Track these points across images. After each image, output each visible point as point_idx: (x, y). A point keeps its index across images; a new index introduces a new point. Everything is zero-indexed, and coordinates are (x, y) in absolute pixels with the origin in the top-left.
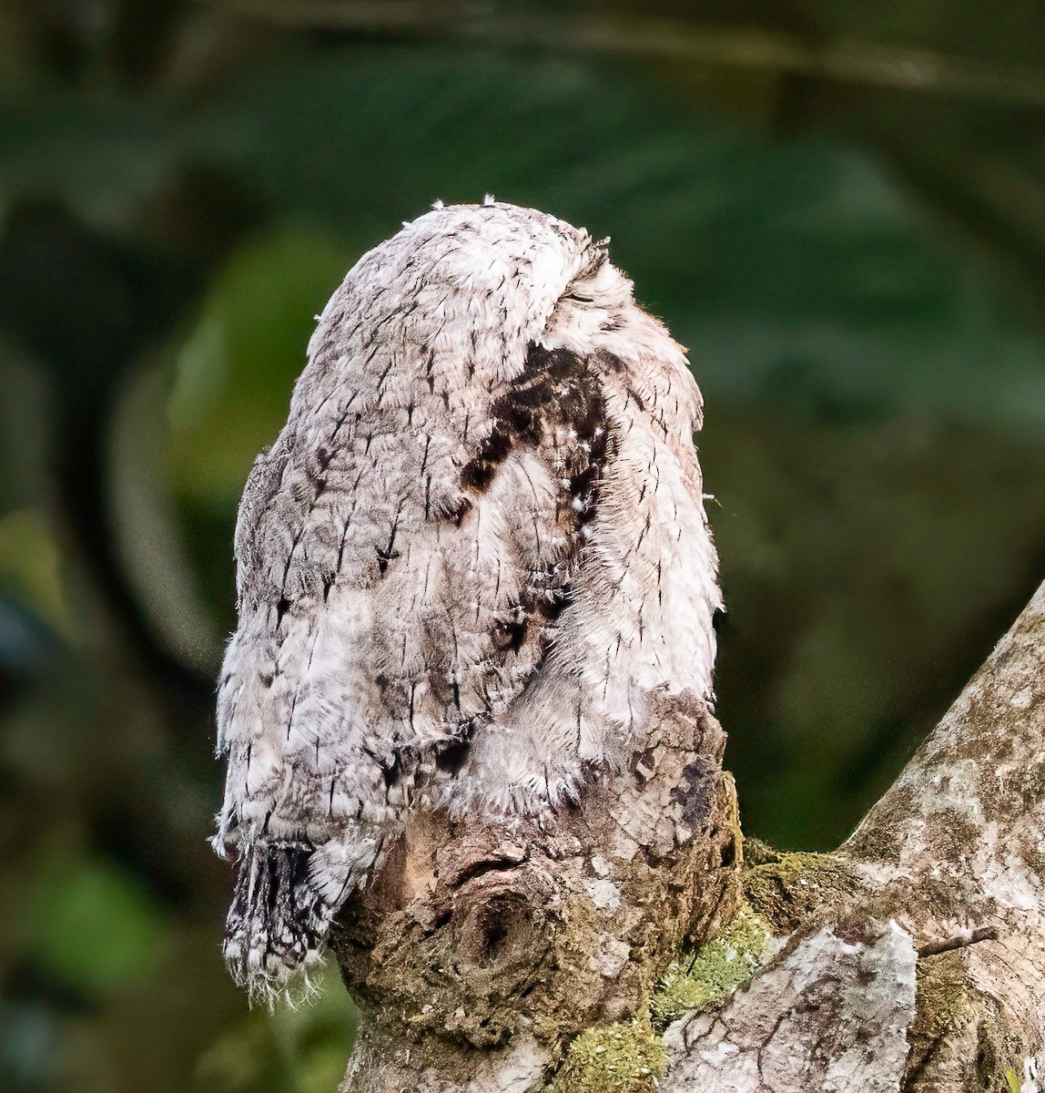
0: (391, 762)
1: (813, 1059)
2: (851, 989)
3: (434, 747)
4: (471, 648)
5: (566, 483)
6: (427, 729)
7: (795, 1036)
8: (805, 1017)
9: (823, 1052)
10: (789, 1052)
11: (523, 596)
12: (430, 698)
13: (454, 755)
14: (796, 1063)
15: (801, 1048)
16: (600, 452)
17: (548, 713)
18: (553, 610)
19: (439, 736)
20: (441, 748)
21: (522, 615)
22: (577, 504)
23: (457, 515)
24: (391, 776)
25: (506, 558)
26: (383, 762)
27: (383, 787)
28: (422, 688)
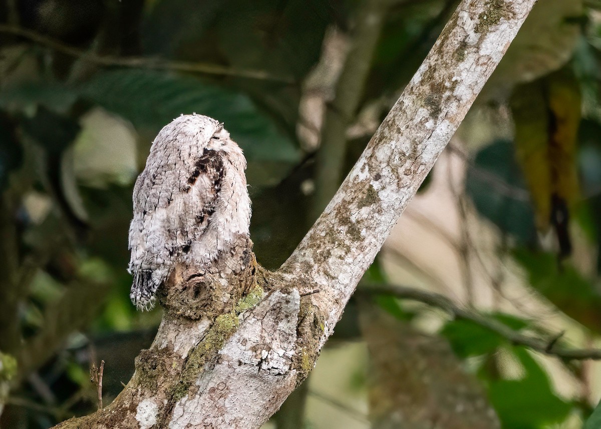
0: (171, 251)
1: (275, 322)
2: (284, 305)
3: (182, 247)
4: (190, 223)
5: (214, 182)
6: (180, 242)
7: (270, 316)
8: (273, 312)
9: (277, 320)
10: (269, 320)
11: (203, 210)
12: (181, 235)
13: (187, 249)
14: (271, 323)
15: (271, 319)
16: (221, 175)
17: (210, 239)
18: (211, 213)
19: (183, 244)
20: (184, 247)
21: (203, 214)
22: (216, 187)
23: (187, 190)
24: (171, 254)
25: (199, 201)
26: (169, 251)
27: (169, 256)
28: (179, 232)
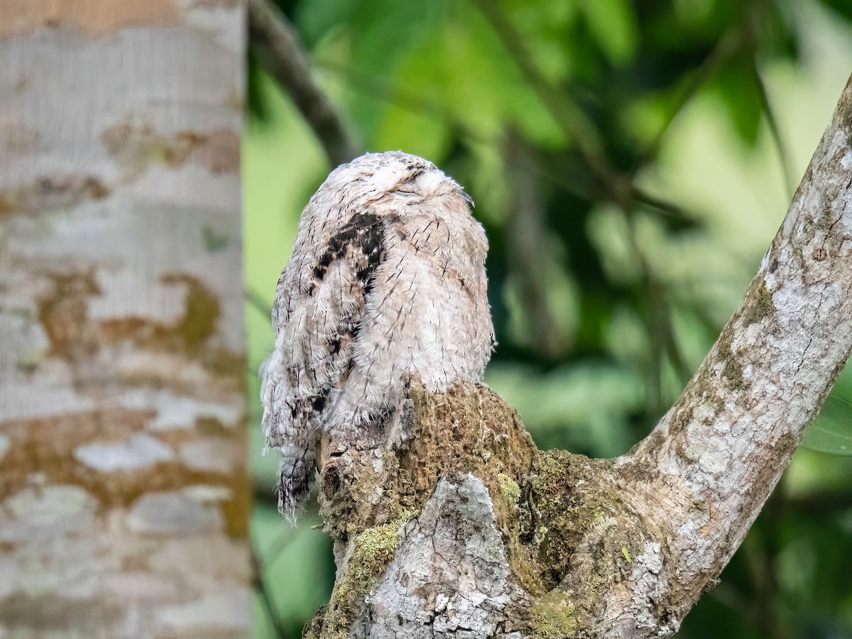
0: (294, 408)
1: (456, 539)
2: (461, 506)
3: (310, 399)
4: (319, 353)
5: (355, 274)
6: (305, 391)
7: (445, 529)
8: (447, 519)
9: (460, 538)
10: (445, 537)
11: (339, 328)
12: (306, 376)
13: (319, 404)
14: (449, 541)
15: (448, 534)
16: (376, 260)
19: (310, 394)
20: (314, 400)
21: (338, 336)
22: (361, 284)
23: (311, 291)
24: (294, 414)
25: (329, 309)
26: (292, 408)
27: (292, 418)
28: (302, 372)
